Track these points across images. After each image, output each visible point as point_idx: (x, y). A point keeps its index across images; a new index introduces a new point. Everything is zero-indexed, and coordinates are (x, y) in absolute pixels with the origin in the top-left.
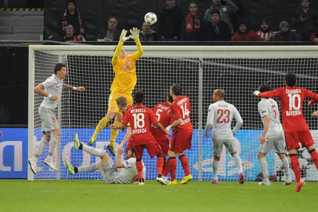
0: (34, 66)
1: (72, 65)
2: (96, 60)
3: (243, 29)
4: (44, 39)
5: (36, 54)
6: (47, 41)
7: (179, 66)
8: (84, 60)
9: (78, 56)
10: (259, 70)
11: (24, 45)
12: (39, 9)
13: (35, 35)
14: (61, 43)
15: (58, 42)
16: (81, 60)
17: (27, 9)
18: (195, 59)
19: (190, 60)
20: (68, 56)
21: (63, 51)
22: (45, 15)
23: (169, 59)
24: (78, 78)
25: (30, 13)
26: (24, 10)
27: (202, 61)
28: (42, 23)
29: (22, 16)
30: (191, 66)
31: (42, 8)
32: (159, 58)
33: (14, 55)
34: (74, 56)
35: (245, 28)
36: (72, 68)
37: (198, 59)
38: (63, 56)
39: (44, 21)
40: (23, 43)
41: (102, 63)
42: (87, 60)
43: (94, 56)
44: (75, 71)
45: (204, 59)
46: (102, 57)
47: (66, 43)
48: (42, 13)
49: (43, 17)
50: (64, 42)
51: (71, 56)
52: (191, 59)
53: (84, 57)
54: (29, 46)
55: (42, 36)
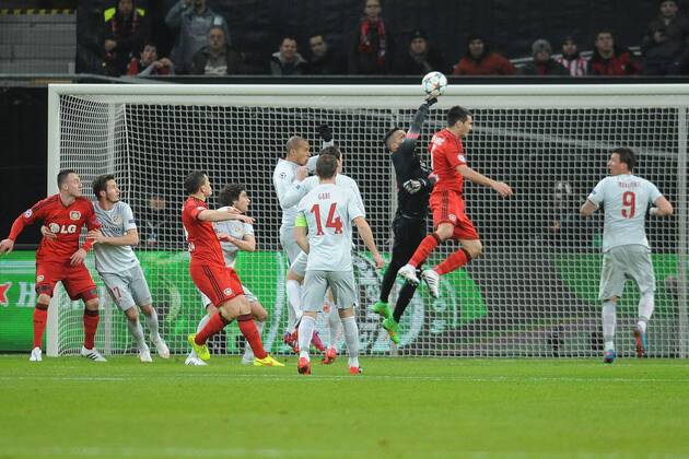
0: (58, 126)
1: (135, 123)
2: (184, 114)
3: (477, 49)
4: (77, 72)
5: (62, 103)
6: (83, 75)
7: (350, 124)
8: (159, 113)
9: (146, 107)
10: (499, 131)
11: (38, 84)
12: (66, 11)
13: (57, 63)
14: (110, 78)
15: (105, 77)
16: (153, 113)
17: (43, 11)
18: (383, 111)
19: (373, 114)
20: (128, 106)
21: (118, 95)
22: (79, 22)
23: (331, 112)
24: (148, 150)
25: (48, 18)
26: (36, 12)
27: (398, 114)
28: (73, 40)
29: (33, 24)
30: (375, 124)
31: (72, 8)
32: (311, 110)
33: (17, 102)
34: (140, 106)
35: (481, 45)
36: (135, 129)
37: (389, 111)
38: (117, 105)
39: (78, 35)
40: (35, 78)
41: (197, 121)
42: (165, 113)
43: (180, 105)
44: (141, 137)
45: (401, 112)
46: (196, 108)
47: (123, 78)
48: (73, 18)
49: (73, 27)
50: (118, 76)
51: (134, 106)
52: (376, 110)
53: (159, 107)
54: (50, 85)
55: (72, 65)
